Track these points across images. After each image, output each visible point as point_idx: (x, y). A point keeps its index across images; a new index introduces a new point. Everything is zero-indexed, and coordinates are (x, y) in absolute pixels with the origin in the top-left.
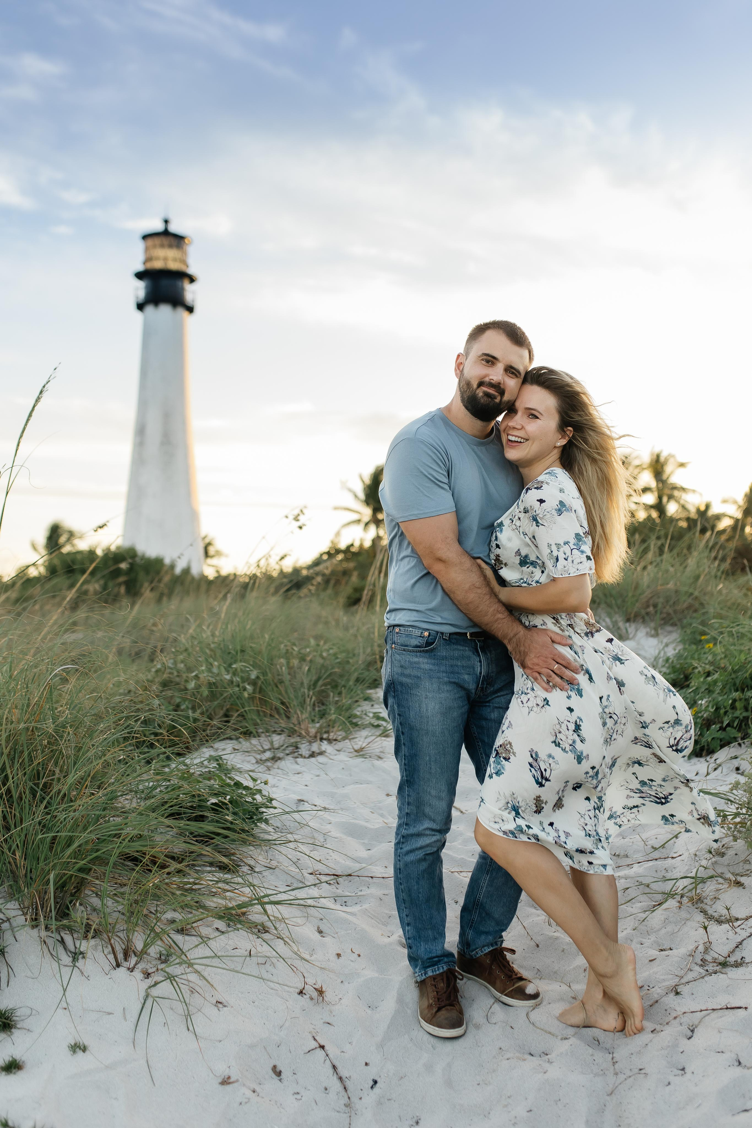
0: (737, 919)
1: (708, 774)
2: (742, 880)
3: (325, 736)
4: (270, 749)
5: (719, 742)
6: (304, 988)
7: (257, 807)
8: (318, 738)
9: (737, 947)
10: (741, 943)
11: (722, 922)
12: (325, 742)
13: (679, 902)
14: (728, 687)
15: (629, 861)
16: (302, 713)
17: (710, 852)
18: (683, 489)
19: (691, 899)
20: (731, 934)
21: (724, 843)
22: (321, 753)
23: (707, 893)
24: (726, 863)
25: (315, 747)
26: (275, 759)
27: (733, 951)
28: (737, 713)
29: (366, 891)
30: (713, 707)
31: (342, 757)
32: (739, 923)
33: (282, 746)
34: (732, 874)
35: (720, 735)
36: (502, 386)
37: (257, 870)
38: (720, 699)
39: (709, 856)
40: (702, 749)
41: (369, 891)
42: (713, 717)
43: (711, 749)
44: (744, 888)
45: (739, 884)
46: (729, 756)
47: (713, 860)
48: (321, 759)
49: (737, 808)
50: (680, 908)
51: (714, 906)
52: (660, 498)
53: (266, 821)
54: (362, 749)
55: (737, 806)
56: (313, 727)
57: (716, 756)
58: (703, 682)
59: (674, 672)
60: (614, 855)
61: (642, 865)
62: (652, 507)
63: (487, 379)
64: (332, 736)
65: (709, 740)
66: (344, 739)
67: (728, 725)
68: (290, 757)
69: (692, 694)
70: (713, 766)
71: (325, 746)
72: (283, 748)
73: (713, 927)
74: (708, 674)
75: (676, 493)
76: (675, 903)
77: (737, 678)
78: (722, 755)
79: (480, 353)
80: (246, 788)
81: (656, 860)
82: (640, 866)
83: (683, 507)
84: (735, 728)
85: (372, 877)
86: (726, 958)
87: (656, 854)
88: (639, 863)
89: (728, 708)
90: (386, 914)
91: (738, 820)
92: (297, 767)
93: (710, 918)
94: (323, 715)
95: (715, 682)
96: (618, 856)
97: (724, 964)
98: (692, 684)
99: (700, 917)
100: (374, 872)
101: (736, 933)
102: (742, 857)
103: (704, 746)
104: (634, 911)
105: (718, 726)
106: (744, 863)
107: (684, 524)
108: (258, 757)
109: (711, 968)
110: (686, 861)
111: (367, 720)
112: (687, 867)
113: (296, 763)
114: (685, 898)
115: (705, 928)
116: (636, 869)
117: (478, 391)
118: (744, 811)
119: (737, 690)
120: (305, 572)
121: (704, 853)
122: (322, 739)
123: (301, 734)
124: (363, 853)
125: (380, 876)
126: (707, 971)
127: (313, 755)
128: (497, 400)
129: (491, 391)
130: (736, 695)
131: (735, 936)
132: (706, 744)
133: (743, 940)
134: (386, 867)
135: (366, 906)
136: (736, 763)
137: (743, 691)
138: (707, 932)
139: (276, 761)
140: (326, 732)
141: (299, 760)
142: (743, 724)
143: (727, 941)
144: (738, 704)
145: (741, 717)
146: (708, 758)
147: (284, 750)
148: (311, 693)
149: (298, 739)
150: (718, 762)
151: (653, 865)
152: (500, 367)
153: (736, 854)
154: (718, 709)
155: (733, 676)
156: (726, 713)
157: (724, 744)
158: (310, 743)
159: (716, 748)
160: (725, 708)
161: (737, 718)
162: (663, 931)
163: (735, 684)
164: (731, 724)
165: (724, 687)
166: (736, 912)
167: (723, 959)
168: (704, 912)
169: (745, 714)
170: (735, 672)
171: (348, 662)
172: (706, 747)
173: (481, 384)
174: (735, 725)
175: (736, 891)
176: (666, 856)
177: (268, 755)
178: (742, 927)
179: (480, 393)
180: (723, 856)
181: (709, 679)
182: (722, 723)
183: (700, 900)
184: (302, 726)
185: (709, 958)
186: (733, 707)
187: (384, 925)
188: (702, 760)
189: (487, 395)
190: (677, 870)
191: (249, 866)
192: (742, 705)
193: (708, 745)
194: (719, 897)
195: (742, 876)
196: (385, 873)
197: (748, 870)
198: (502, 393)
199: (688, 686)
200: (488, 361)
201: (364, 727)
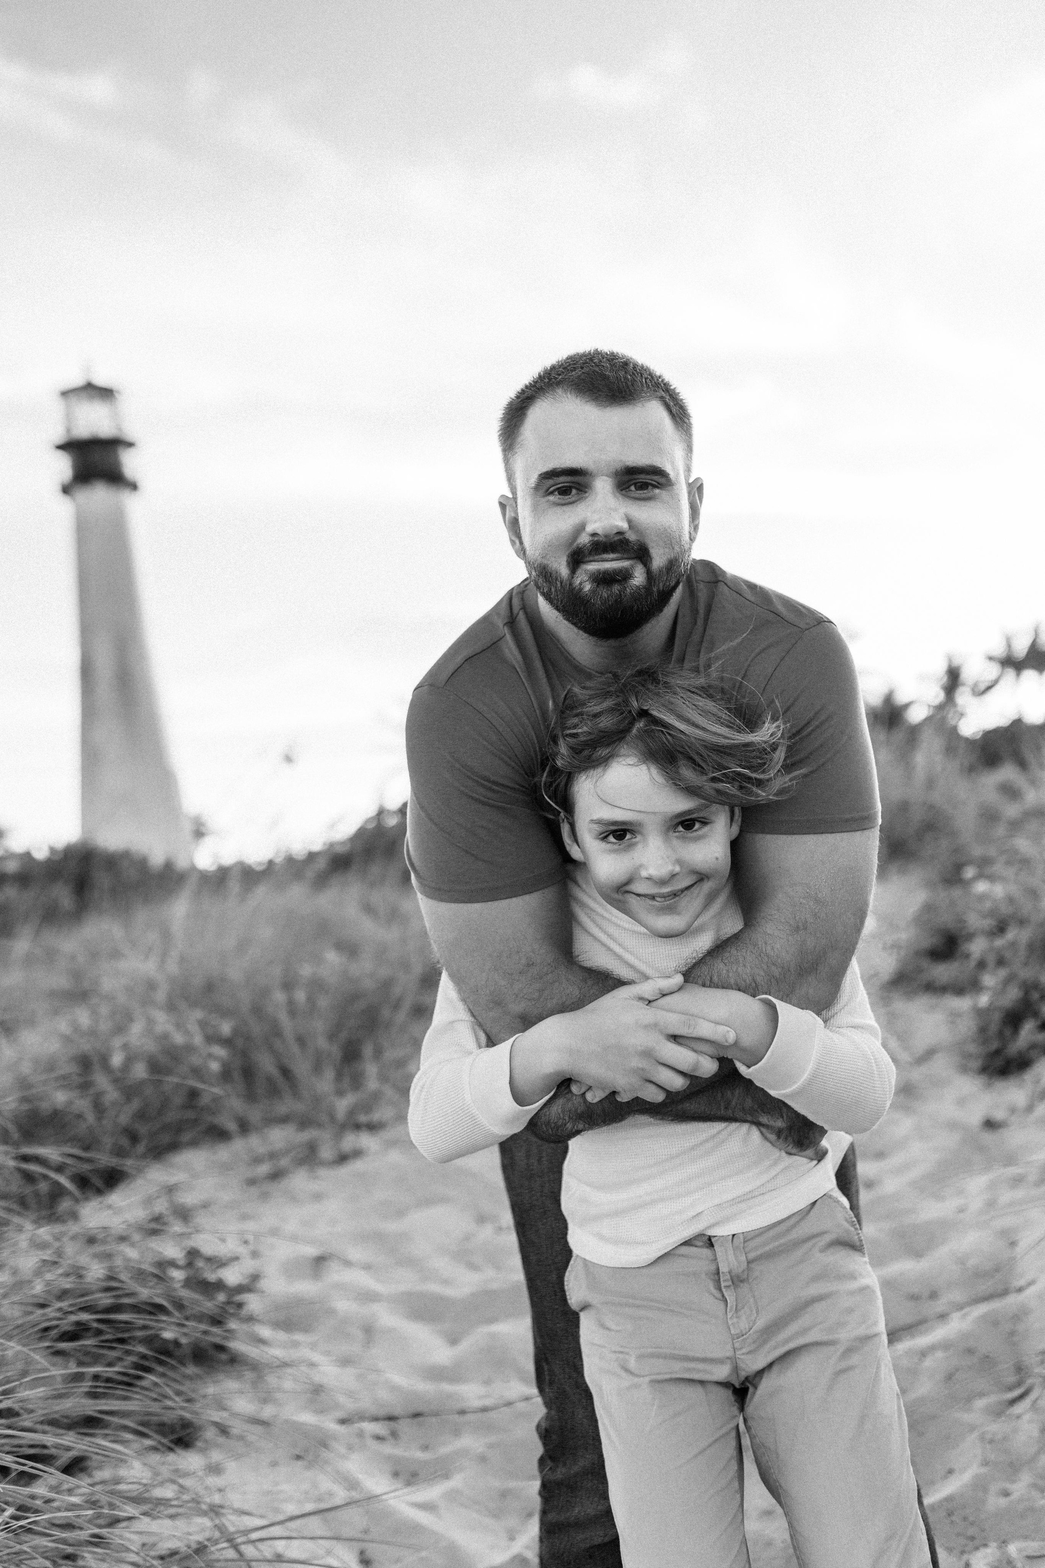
3: (363, 1120)
8: (352, 1124)
12: (364, 1132)
29: (450, 1446)
31: (395, 1156)
35: (1042, 1038)
36: (632, 537)
37: (234, 1431)
41: (457, 1444)
63: (584, 539)
64: (375, 1119)
68: (302, 1168)
71: (364, 1139)
79: (534, 479)
82: (964, 1317)
85: (463, 1412)
88: (959, 1308)
90: (497, 1489)
92: (317, 1187)
94: (358, 1081)
95: (1012, 947)
98: (971, 950)
100: (466, 1399)
103: (1012, 1058)
105: (1037, 1021)
113: (316, 1178)
117: (577, 581)
122: (357, 1127)
123: (321, 1120)
125: (479, 1405)
128: (639, 578)
129: (611, 564)
132: (1014, 1055)
134: (488, 1384)
139: (280, 1178)
140: (364, 1113)
141: (319, 1171)
149: (315, 1132)
152: (603, 487)
154: (1027, 992)
158: (338, 1135)
172: (1016, 1057)
173: (577, 558)
176: (1005, 1288)
179: (583, 581)
181: (999, 942)
184: (323, 1107)
189: (604, 579)
193: (1018, 1054)
196: (489, 1398)
198: (642, 554)
200: (564, 491)
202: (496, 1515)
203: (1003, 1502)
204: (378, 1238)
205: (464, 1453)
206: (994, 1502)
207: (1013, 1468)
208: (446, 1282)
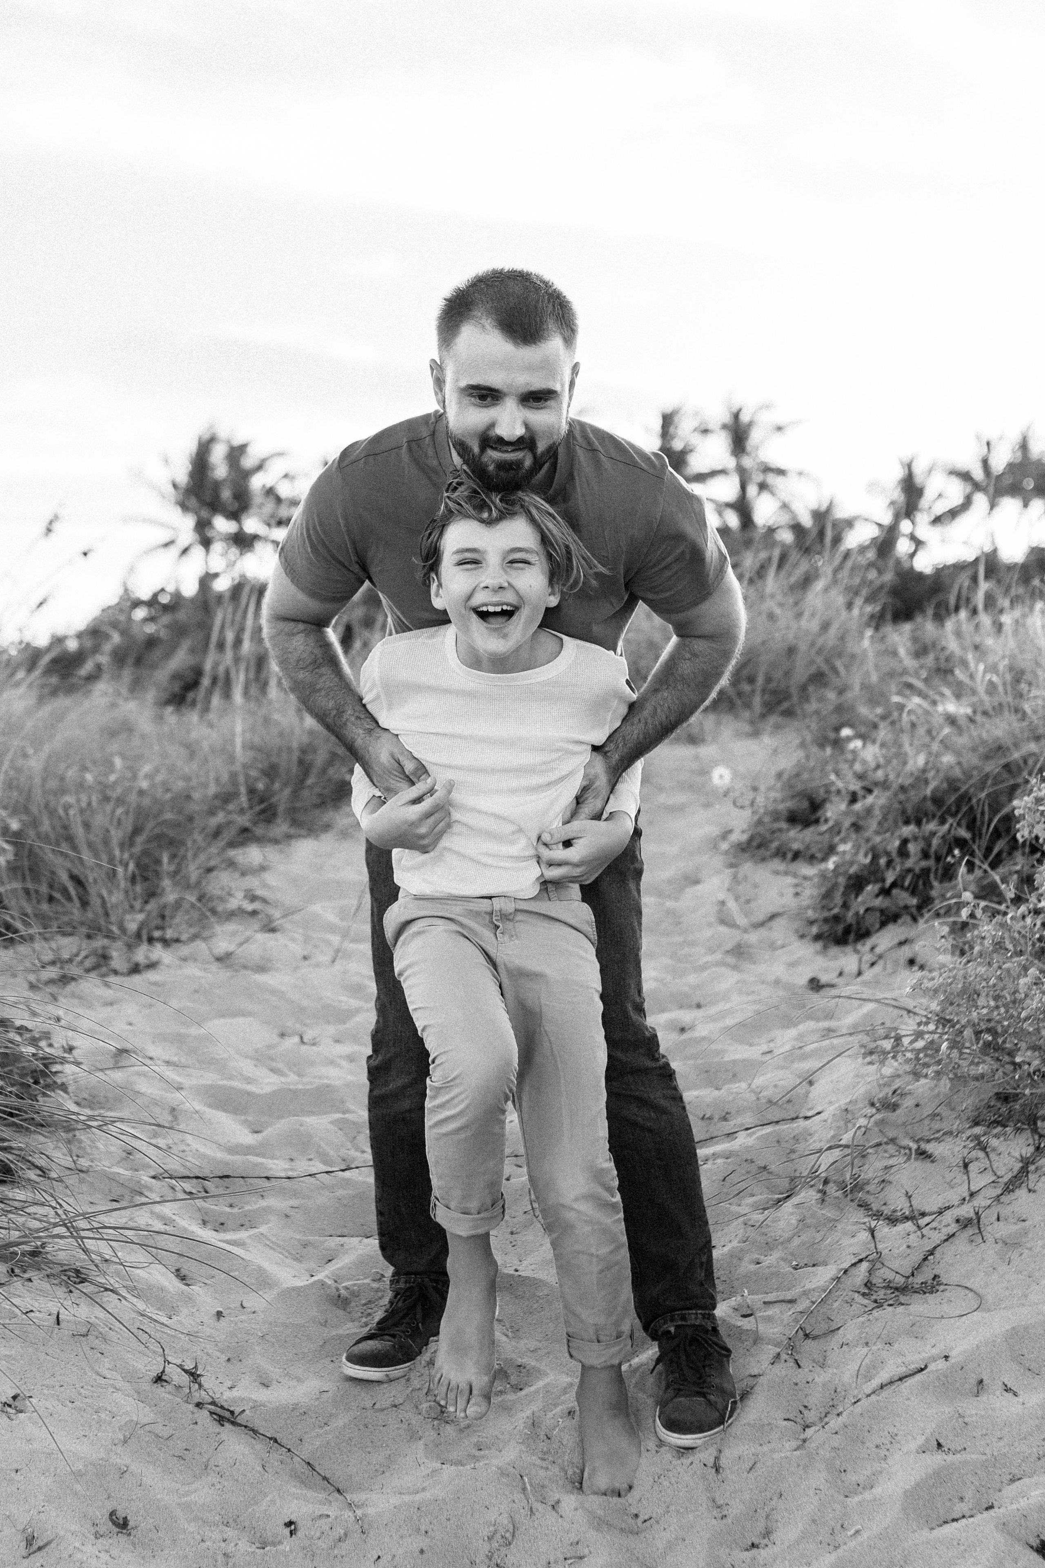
0: (923, 1214)
1: (860, 973)
2: (929, 1148)
3: (157, 934)
4: (53, 963)
5: (878, 914)
6: (163, 1371)
7: (48, 1061)
8: (145, 937)
9: (925, 1259)
10: (932, 1252)
11: (897, 1220)
12: (159, 946)
13: (820, 1191)
14: (891, 817)
15: (728, 1127)
16: (110, 892)
17: (873, 1105)
18: (781, 472)
19: (842, 1186)
20: (914, 1239)
21: (896, 1087)
22: (152, 965)
23: (870, 1175)
24: (900, 1122)
25: (141, 954)
26: (65, 980)
27: (919, 1266)
28: (909, 863)
29: (255, 1204)
30: (866, 855)
31: (192, 970)
32: (927, 1219)
33: (77, 955)
34: (912, 1139)
35: (878, 902)
37: (53, 1175)
38: (878, 839)
39: (872, 1111)
40: (847, 931)
41: (263, 1203)
42: (866, 872)
43: (863, 931)
44: (933, 1162)
45: (923, 1154)
46: (896, 941)
47: (878, 1117)
48: (152, 976)
49: (919, 1024)
50: (823, 1200)
51: (882, 1195)
52: (743, 487)
53: (64, 1087)
54: (229, 955)
55: (918, 1019)
56: (133, 920)
57: (869, 943)
58: (846, 814)
59: (793, 797)
60: (703, 1118)
61: (754, 1133)
62: (728, 505)
64: (169, 934)
65: (862, 912)
66: (195, 937)
67: (894, 885)
68: (93, 974)
69: (827, 836)
70: (868, 957)
71: (158, 952)
72: (79, 959)
73: (884, 1230)
74: (854, 798)
75: (771, 479)
76: (814, 1193)
77: (908, 800)
78: (885, 939)
80: (21, 1030)
81: (777, 1122)
82: (750, 1135)
83: (785, 506)
84: (907, 889)
85: (268, 1178)
86: (908, 1277)
87: (774, 1114)
88: (747, 1129)
89: (894, 854)
90: (299, 1240)
91: (920, 1044)
92: (108, 993)
93: (878, 1215)
94: (151, 894)
95: (869, 811)
96: (710, 1118)
97: (903, 1290)
98: (829, 814)
99: (860, 1216)
100: (271, 1169)
101: (923, 1236)
102: (927, 1111)
103: (850, 925)
104: (743, 1210)
105: (878, 886)
106: (932, 1120)
107: (786, 537)
108: (32, 978)
109: (881, 1295)
110: (829, 1121)
111: (234, 903)
112: (832, 1133)
113: (107, 985)
114: (831, 1185)
115: (872, 1232)
116: (743, 1140)
117: (484, 459)
118: (932, 1027)
119: (907, 822)
120: (72, 645)
121: (861, 1106)
122: (151, 940)
123: (111, 931)
124: (247, 1138)
125: (283, 1175)
126: (876, 1301)
127: (136, 969)
130: (909, 830)
131: (921, 1242)
132: (854, 922)
133: (935, 1248)
134: (292, 1160)
135: (263, 1229)
136: (906, 952)
137: (919, 823)
138: (873, 1237)
139: (68, 982)
140: (158, 928)
141: (112, 979)
142: (921, 883)
143: (909, 1251)
144: (912, 847)
145: (917, 870)
146: (859, 946)
147: (82, 962)
148: (126, 856)
149: (105, 942)
150: (878, 950)
151: (771, 1133)
152: (510, 401)
153: (917, 1105)
154: (875, 858)
155: (902, 797)
156: (889, 863)
157: (889, 918)
158: (130, 947)
159: (872, 925)
160: (888, 854)
161: (909, 870)
162: (796, 1242)
163: (904, 812)
164: (899, 882)
165: (885, 818)
166: (919, 1203)
167: (903, 1280)
168: (864, 1206)
169: (924, 864)
170: (903, 789)
171: (188, 797)
172: (854, 927)
174: (907, 883)
175: (918, 1166)
176: (795, 1116)
177: (52, 972)
178: (934, 1225)
179: (489, 463)
180: (894, 1110)
181: (858, 806)
182: (883, 880)
183: (858, 1186)
184: (113, 919)
185: (877, 1280)
186: (903, 852)
187: (296, 1259)
188: (849, 949)
190: (815, 1138)
191: (40, 1168)
192: (919, 848)
193: (858, 923)
194: (891, 1178)
195: (928, 1141)
196: (292, 1170)
197: (938, 1131)
199: (817, 821)
200: (482, 397)
201: (231, 915)
202: (298, 1259)
203: (753, 1267)
204: (179, 1040)
205: (267, 1210)
206: (746, 1267)
207: (769, 1246)
208: (249, 1080)
